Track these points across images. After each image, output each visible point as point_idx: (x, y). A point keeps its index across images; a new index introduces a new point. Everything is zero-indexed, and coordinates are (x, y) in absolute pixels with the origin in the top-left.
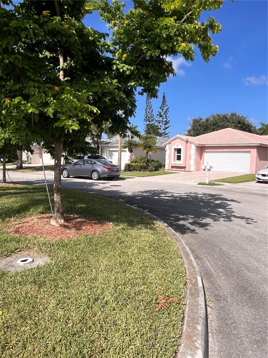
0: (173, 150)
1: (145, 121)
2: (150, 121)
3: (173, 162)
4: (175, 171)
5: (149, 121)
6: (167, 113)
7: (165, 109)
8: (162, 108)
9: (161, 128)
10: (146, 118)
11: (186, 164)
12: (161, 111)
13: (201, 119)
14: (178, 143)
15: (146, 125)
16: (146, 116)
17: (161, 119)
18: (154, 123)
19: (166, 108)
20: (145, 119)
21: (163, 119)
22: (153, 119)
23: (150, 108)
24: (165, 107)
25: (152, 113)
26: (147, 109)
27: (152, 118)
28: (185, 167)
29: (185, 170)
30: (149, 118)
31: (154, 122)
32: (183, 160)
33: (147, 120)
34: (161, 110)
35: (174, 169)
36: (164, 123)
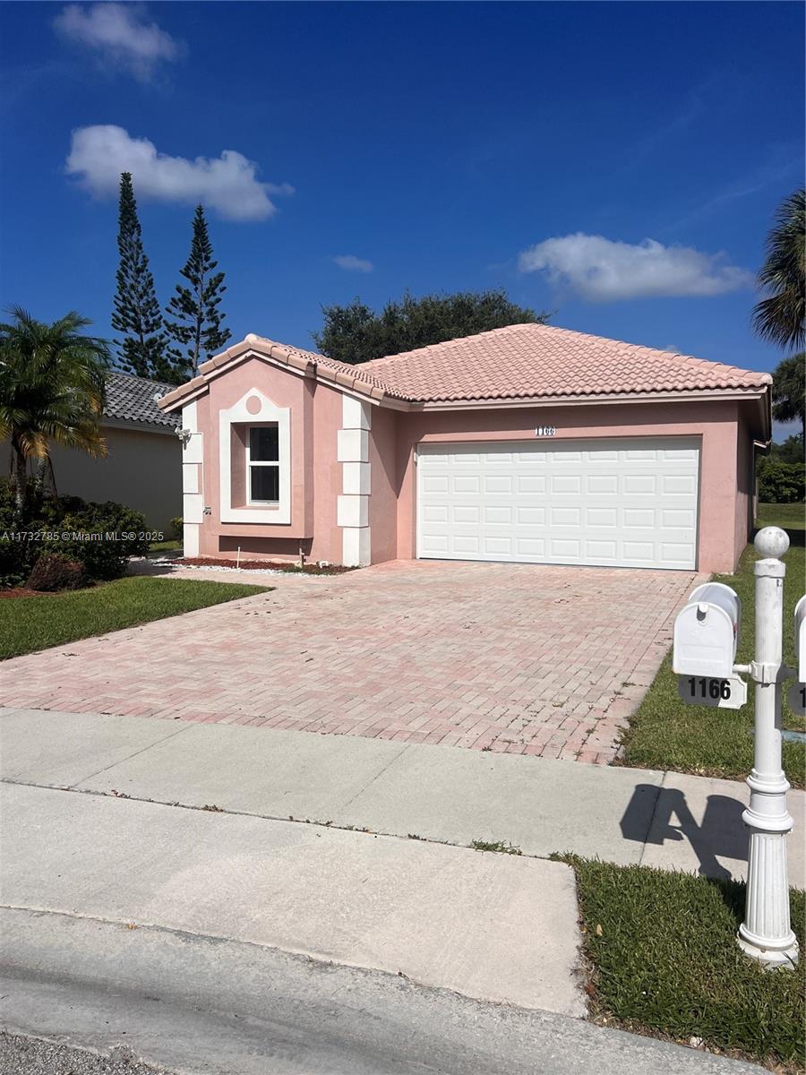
0: (225, 435)
1: (120, 326)
2: (143, 327)
3: (228, 513)
4: (245, 565)
5: (138, 330)
6: (218, 300)
7: (207, 278)
8: (192, 272)
9: (194, 361)
10: (121, 311)
11: (309, 525)
12: (191, 287)
13: (364, 311)
14: (254, 392)
15: (125, 346)
16: (122, 304)
17: (190, 321)
18: (162, 337)
19: (212, 274)
20: (121, 316)
21: (200, 321)
22: (156, 317)
23: (139, 271)
24: (206, 269)
25: (150, 291)
26: (126, 272)
27: (152, 315)
28: (304, 545)
29: (311, 561)
30: (136, 314)
31: (158, 332)
32: (293, 496)
33: (128, 324)
34: (187, 284)
35: (239, 556)
36: (204, 339)
